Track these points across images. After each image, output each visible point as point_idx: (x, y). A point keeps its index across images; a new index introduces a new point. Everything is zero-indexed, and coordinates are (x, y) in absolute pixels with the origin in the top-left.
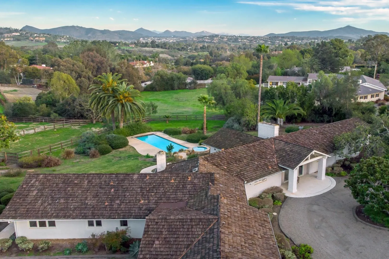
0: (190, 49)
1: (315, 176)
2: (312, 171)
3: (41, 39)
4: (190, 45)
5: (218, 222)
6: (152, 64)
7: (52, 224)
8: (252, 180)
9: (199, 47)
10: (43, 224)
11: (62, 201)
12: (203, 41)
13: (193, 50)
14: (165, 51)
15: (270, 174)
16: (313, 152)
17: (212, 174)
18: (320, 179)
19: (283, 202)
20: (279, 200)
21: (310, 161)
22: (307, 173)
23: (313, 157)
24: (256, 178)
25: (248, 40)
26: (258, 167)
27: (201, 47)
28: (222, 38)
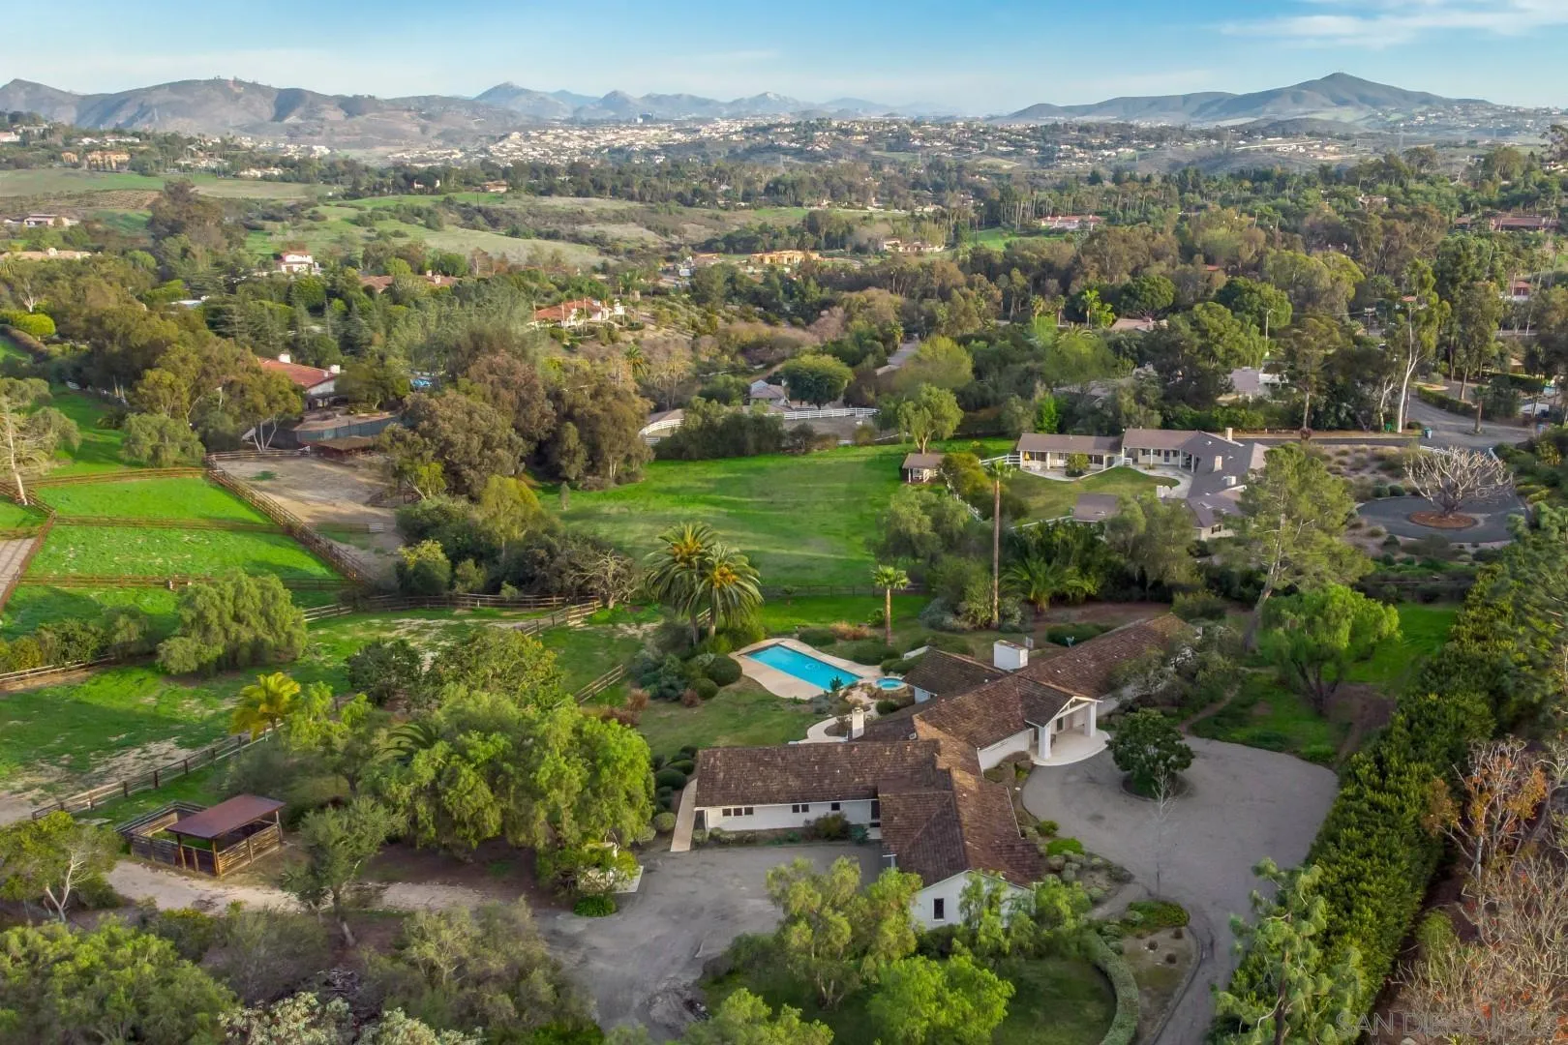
0: (726, 193)
1: (1082, 731)
2: (1077, 723)
3: (113, 157)
4: (721, 175)
5: (954, 797)
6: (620, 310)
7: (749, 812)
8: (987, 745)
9: (760, 187)
10: (738, 812)
11: (759, 784)
12: (770, 147)
13: (737, 200)
14: (631, 210)
15: (1012, 734)
16: (1073, 699)
17: (936, 742)
18: (1088, 735)
19: (1030, 773)
20: (1024, 770)
21: (1070, 711)
22: (1071, 727)
23: (1072, 705)
24: (993, 743)
25: (949, 140)
26: (994, 725)
27: (767, 187)
28: (847, 132)
